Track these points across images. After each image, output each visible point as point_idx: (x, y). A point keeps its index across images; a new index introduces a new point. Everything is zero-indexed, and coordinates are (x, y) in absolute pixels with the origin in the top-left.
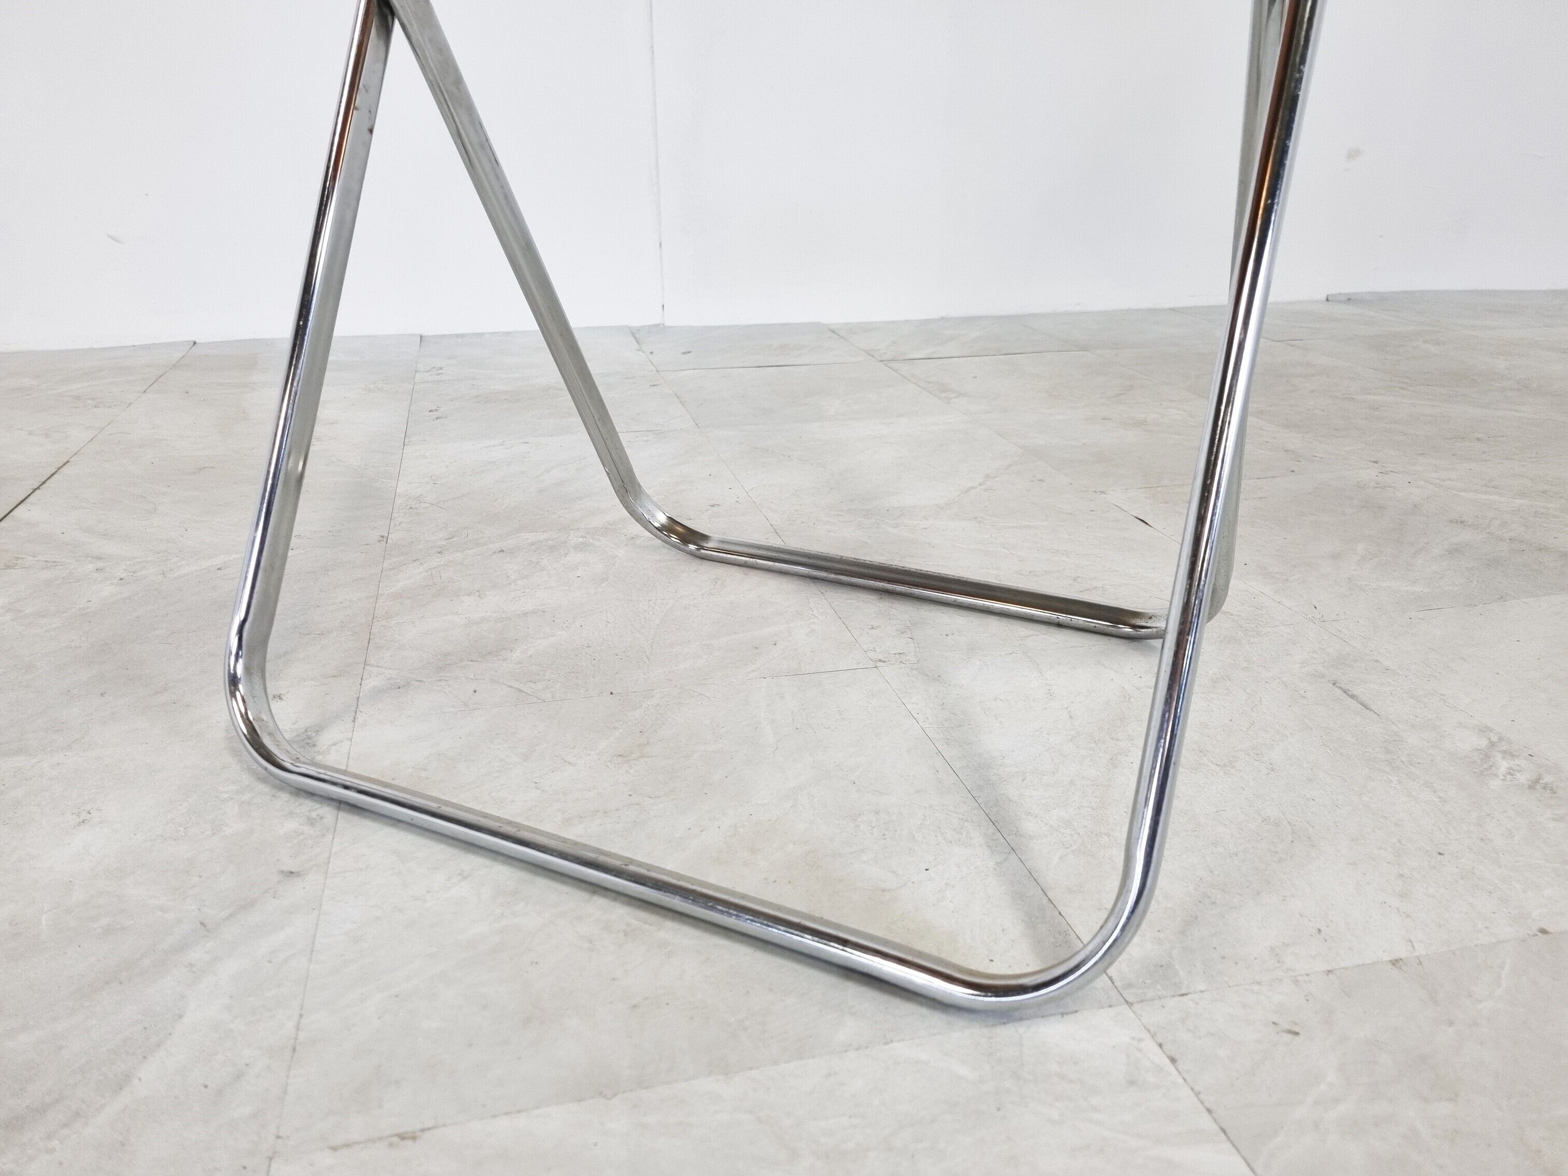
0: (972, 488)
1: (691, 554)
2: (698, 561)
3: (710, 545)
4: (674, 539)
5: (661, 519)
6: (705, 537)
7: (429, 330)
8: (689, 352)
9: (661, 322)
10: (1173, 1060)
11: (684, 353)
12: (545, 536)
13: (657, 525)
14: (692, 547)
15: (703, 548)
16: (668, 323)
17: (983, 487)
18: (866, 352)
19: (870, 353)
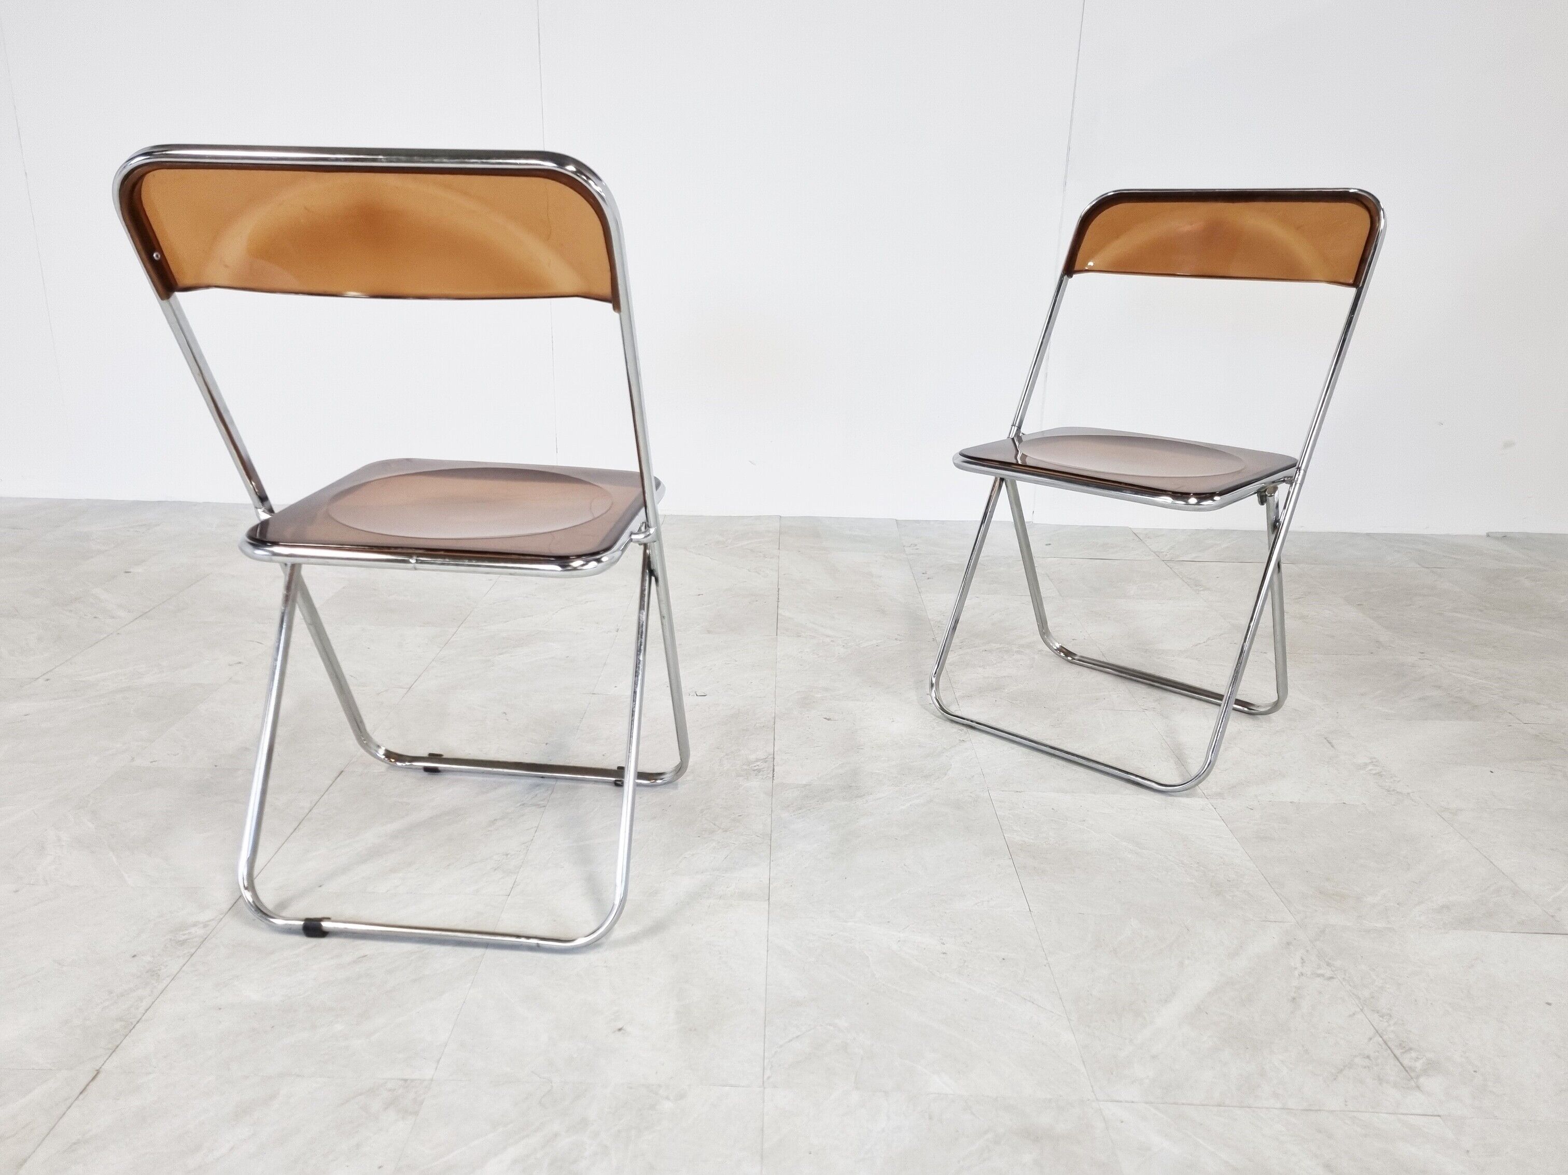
0: (1200, 644)
1: (1068, 661)
2: (1071, 664)
3: (1076, 658)
4: (1062, 654)
5: (1058, 645)
6: (1075, 655)
7: (901, 517)
8: (1050, 544)
9: (1031, 521)
10: (1215, 808)
11: (1047, 545)
12: (1002, 646)
13: (1056, 648)
14: (1069, 658)
15: (1074, 659)
16: (1035, 522)
17: (1205, 644)
18: (1155, 552)
19: (1157, 554)
